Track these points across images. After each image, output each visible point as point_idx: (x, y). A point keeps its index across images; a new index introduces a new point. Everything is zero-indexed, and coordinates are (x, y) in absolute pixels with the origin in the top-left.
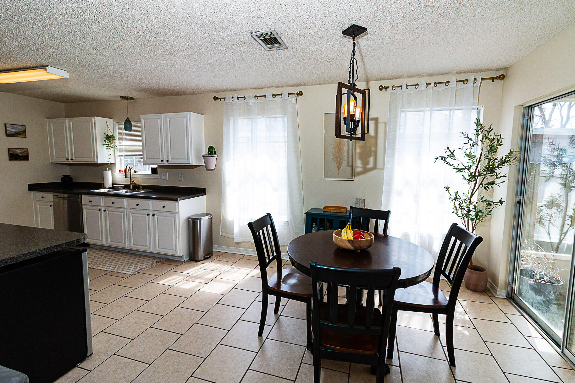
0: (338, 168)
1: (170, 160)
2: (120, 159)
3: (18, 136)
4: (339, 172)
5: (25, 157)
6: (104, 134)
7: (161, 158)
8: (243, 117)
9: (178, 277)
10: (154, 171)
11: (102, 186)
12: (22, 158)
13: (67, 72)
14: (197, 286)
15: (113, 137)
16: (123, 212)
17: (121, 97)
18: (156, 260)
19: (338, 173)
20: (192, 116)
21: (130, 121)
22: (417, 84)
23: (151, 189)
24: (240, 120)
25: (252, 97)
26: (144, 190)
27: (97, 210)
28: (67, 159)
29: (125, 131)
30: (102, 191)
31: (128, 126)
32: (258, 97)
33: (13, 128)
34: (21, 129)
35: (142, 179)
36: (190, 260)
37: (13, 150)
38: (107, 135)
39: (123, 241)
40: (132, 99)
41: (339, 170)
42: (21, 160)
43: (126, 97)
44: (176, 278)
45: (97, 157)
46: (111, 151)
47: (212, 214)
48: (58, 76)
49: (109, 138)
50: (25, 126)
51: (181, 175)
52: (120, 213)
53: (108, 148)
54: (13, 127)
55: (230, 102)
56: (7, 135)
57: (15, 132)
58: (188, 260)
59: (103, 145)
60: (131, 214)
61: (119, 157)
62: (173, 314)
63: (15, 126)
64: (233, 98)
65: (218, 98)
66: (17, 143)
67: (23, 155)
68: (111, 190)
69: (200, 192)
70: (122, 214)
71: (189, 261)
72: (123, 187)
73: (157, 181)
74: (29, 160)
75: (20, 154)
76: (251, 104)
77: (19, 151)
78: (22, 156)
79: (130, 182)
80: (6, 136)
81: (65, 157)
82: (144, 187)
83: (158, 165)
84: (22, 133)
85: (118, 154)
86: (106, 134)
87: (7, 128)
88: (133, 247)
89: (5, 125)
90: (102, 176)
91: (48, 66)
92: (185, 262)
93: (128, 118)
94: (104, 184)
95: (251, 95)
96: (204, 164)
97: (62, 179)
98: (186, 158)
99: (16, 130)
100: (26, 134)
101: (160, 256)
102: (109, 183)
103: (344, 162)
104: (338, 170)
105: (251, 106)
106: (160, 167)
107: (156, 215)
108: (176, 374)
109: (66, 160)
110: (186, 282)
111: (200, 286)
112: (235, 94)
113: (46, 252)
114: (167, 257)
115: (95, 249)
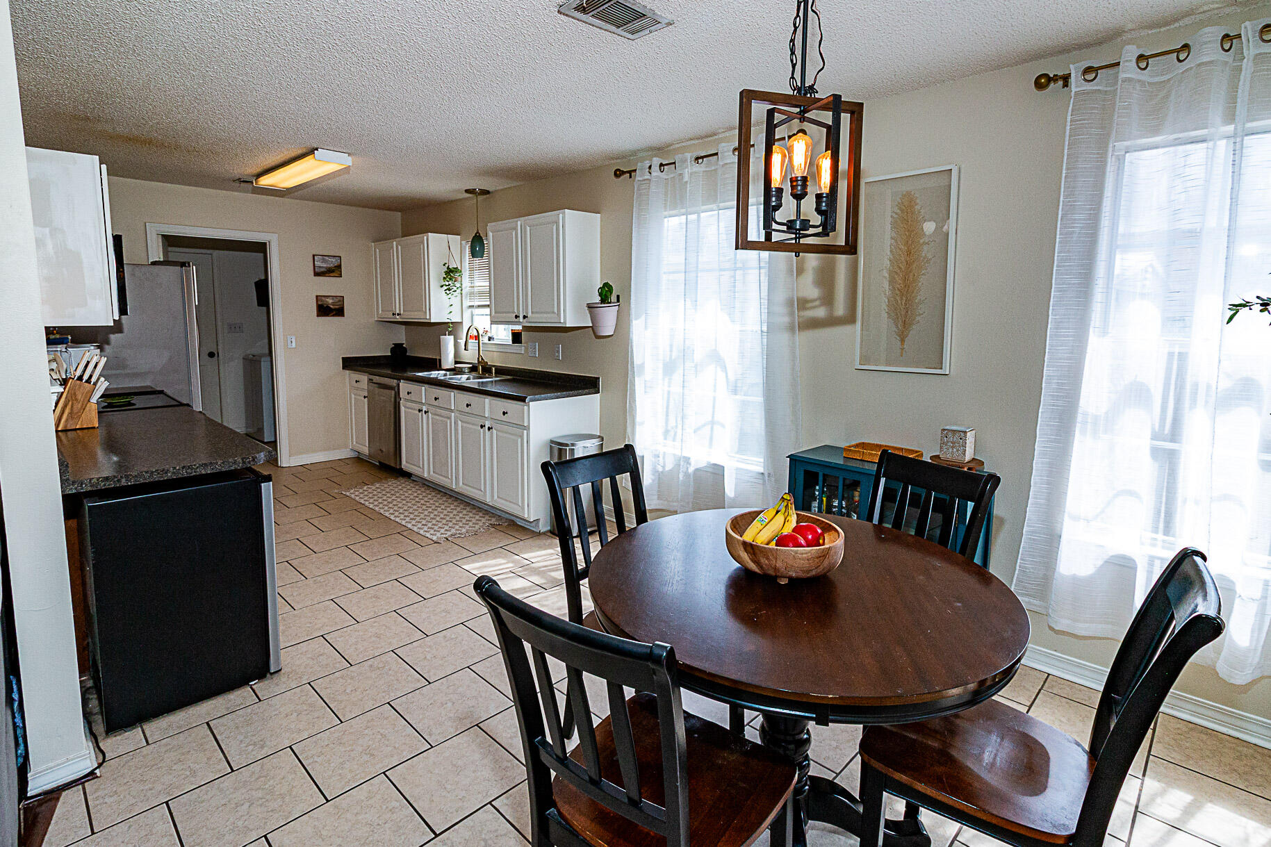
0: (900, 336)
1: (530, 314)
2: (472, 312)
3: (331, 275)
4: (902, 349)
5: (339, 312)
6: (444, 265)
7: (516, 311)
8: (672, 212)
9: (504, 564)
10: (516, 337)
11: (435, 364)
12: (334, 313)
13: (349, 154)
14: (524, 590)
15: (456, 270)
16: (450, 418)
17: (467, 191)
18: (493, 521)
19: (899, 351)
20: (570, 218)
21: (481, 237)
22: (1186, 46)
23: (511, 375)
24: (666, 220)
25: (689, 161)
26: (498, 377)
27: (415, 409)
28: (393, 314)
29: (473, 257)
30: (434, 374)
31: (477, 245)
32: (702, 157)
33: (324, 261)
34: (332, 263)
35: (498, 353)
36: (552, 532)
37: (323, 298)
38: (448, 268)
39: (450, 474)
40: (487, 192)
41: (902, 341)
42: (333, 316)
43: (475, 189)
44: (500, 564)
45: (430, 309)
46: (455, 299)
47: (603, 438)
48: (336, 165)
49: (451, 273)
50: (340, 257)
51: (559, 348)
52: (445, 419)
53: (448, 292)
54: (323, 259)
55: (646, 177)
56: (317, 274)
57: (326, 268)
58: (548, 531)
59: (442, 286)
60: (460, 422)
61: (470, 310)
62: (445, 637)
63: (327, 258)
64: (650, 167)
65: (623, 173)
66: (329, 287)
67: (337, 307)
68: (448, 373)
69: (589, 385)
70: (449, 422)
71: (549, 534)
72: (469, 368)
73: (521, 359)
74: (344, 316)
75: (332, 307)
76: (686, 178)
77: (330, 301)
78: (335, 309)
79: (478, 359)
80: (315, 276)
81: (390, 311)
82: (500, 371)
83: (523, 327)
84: (334, 271)
85: (467, 303)
86: (447, 265)
87: (316, 263)
88: (461, 488)
89: (314, 256)
90: (438, 346)
91: (317, 149)
92: (539, 534)
93: (478, 232)
94: (440, 360)
95: (688, 155)
96: (591, 325)
97: (392, 350)
98: (556, 310)
99: (328, 265)
100: (341, 271)
101: (503, 515)
102: (448, 360)
103: (918, 318)
104: (899, 343)
105: (687, 182)
106: (526, 328)
107: (495, 429)
108: (366, 758)
109: (392, 316)
110: (512, 577)
111: (530, 591)
112: (654, 159)
113: (186, 472)
114: (512, 518)
115: (415, 483)
